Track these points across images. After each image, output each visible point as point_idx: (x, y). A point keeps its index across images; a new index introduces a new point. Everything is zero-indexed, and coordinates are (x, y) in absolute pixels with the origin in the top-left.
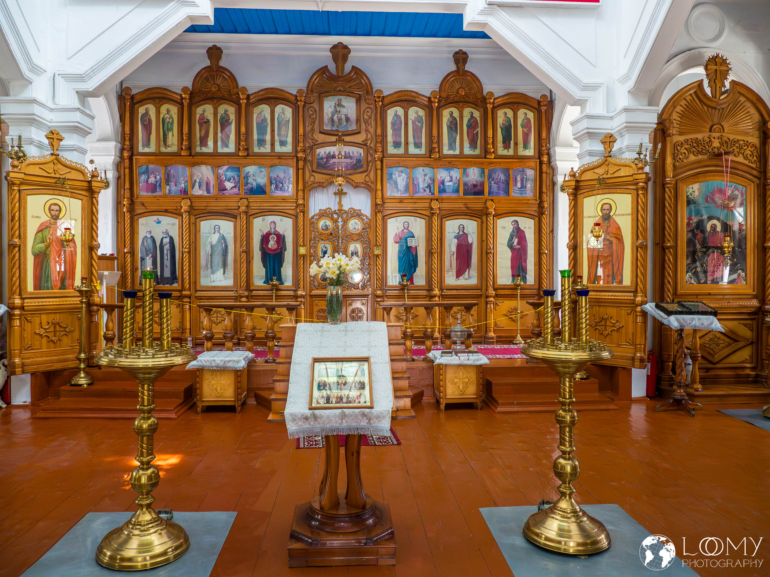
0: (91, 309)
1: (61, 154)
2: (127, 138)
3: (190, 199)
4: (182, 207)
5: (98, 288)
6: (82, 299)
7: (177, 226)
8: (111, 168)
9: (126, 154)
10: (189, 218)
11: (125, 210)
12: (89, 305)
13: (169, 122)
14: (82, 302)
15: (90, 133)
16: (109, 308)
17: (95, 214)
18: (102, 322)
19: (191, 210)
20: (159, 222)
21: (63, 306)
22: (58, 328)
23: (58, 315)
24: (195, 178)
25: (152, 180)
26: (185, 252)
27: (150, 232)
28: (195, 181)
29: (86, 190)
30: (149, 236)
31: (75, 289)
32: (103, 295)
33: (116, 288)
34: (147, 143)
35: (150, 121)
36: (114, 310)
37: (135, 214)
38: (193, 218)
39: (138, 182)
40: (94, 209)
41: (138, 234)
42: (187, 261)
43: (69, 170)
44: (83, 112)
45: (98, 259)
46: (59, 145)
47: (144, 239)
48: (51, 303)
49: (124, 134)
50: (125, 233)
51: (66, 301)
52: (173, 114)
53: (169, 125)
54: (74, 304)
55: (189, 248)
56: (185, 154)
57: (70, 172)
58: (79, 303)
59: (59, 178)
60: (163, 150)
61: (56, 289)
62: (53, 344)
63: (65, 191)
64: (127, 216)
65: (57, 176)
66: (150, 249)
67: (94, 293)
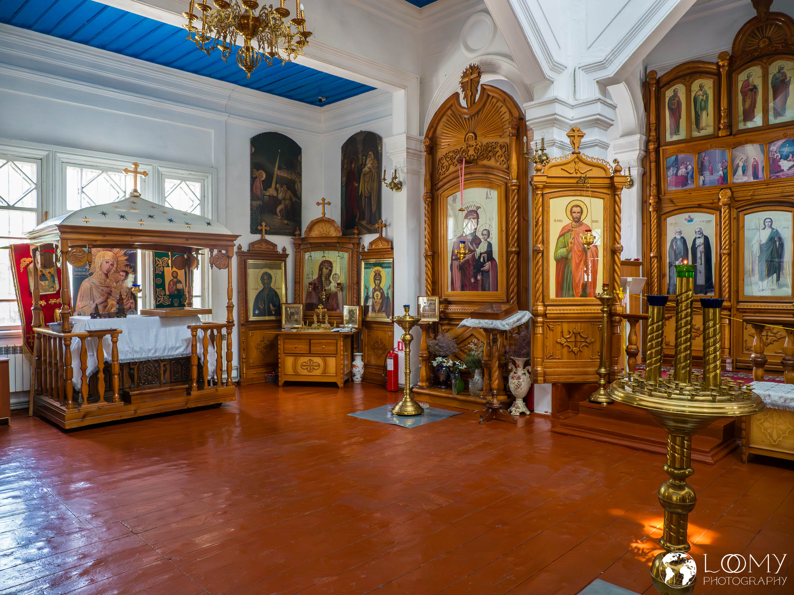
0: (613, 319)
1: (582, 151)
2: (653, 128)
3: (730, 188)
4: (719, 199)
5: (620, 296)
6: (604, 308)
7: (714, 223)
8: (636, 164)
9: (652, 147)
10: (730, 212)
11: (651, 209)
12: (611, 314)
13: (702, 100)
14: (603, 312)
15: (612, 125)
16: (633, 319)
17: (618, 213)
18: (624, 334)
19: (733, 203)
20: (691, 220)
21: (583, 315)
22: (579, 338)
23: (579, 324)
24: (737, 161)
25: (682, 171)
26: (724, 254)
27: (680, 233)
28: (738, 166)
29: (608, 188)
30: (678, 237)
31: (595, 297)
32: (626, 304)
33: (641, 297)
34: (676, 130)
35: (679, 103)
36: (638, 321)
37: (662, 213)
38: (734, 213)
39: (666, 176)
40: (617, 207)
41: (666, 235)
42: (727, 264)
43: (590, 168)
44: (604, 103)
45: (621, 265)
46: (580, 142)
47: (672, 241)
48: (572, 312)
49: (650, 124)
50: (651, 236)
51: (587, 310)
52: (706, 89)
53: (703, 103)
54: (595, 313)
55: (730, 249)
56: (724, 134)
57: (591, 170)
58: (600, 311)
59: (580, 178)
60: (696, 134)
61: (578, 297)
62: (573, 354)
63: (586, 191)
64: (654, 216)
65: (579, 175)
66: (680, 253)
67: (617, 302)
